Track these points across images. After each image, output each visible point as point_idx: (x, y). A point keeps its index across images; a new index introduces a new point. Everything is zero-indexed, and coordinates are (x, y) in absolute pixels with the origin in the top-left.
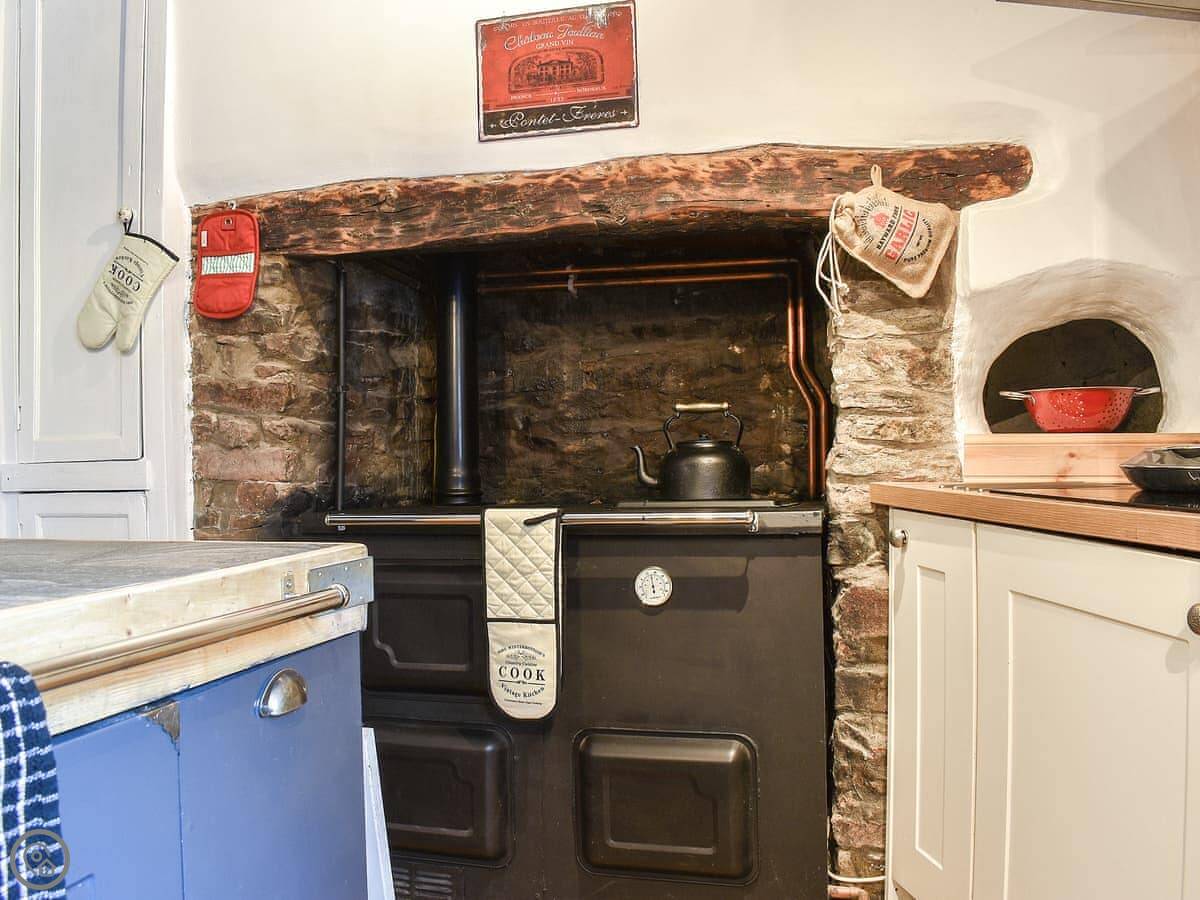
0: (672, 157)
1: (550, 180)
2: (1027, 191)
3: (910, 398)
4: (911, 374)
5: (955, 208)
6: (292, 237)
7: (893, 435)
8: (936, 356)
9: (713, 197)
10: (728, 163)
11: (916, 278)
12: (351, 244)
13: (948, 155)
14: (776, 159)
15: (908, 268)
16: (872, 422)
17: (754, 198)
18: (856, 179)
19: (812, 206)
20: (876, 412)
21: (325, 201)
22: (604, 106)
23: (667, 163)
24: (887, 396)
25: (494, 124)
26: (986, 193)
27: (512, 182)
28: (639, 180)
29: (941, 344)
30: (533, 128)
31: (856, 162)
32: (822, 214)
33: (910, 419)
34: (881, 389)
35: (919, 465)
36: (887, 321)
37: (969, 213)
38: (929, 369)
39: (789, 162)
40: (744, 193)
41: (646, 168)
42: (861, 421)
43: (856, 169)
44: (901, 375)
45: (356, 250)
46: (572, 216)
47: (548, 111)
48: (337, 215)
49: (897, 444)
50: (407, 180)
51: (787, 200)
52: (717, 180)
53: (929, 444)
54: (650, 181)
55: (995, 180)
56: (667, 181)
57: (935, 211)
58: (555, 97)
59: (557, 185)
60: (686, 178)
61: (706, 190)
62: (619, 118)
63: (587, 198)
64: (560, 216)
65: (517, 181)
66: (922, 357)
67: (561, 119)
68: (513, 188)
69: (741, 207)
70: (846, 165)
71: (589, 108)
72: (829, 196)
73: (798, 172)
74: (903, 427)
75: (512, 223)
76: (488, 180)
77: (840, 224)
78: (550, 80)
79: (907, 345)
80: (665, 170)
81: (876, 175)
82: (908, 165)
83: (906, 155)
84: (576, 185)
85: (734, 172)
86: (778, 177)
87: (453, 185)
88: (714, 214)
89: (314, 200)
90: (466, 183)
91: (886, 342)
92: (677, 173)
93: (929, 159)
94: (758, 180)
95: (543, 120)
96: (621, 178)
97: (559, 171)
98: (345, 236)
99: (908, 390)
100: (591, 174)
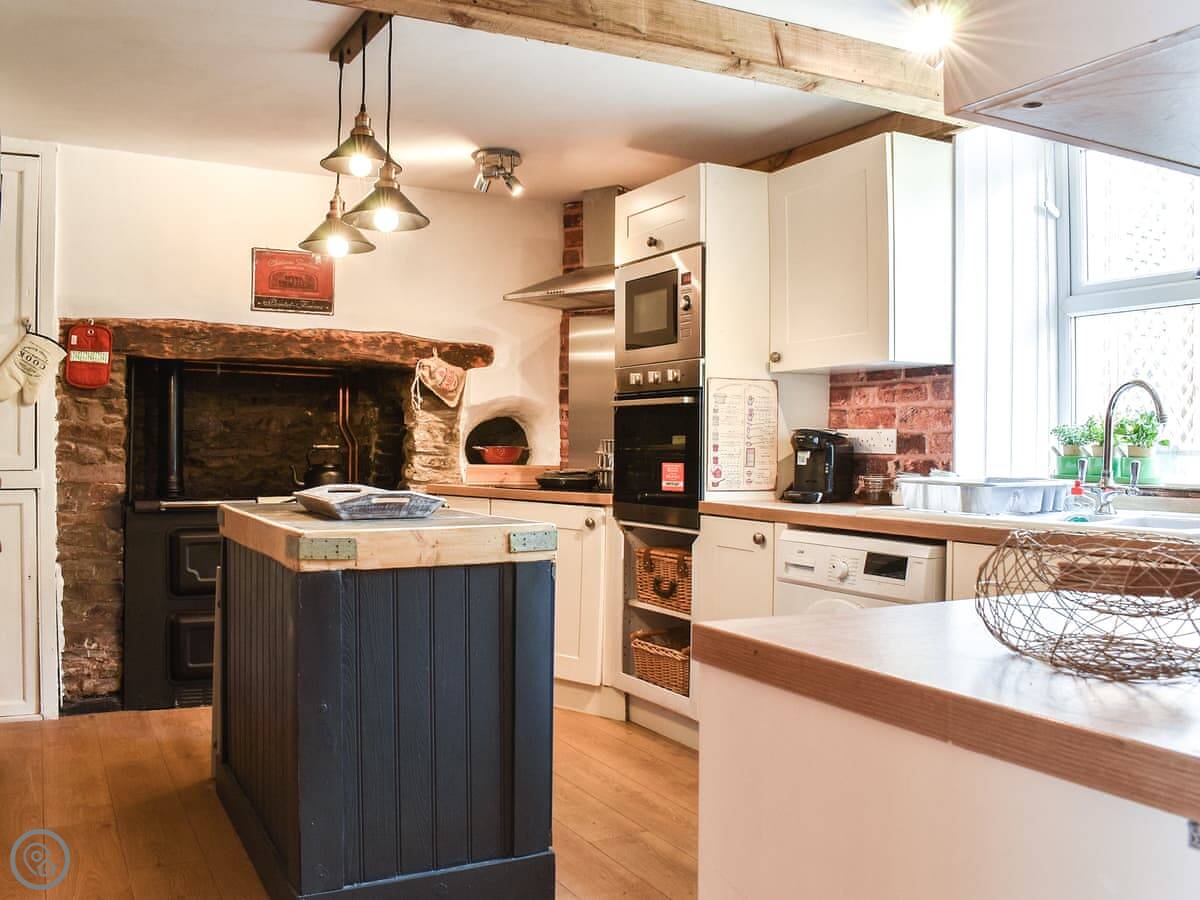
0: (346, 331)
1: (285, 334)
2: (493, 365)
3: (444, 448)
4: (445, 438)
5: (465, 369)
6: (132, 345)
7: (437, 464)
8: (454, 431)
9: (363, 352)
10: (372, 338)
11: (451, 399)
12: (170, 353)
13: (463, 347)
14: (393, 338)
15: (450, 395)
16: (426, 459)
17: (380, 355)
18: (426, 352)
19: (407, 362)
20: (429, 454)
21: (155, 328)
22: (317, 303)
23: (344, 334)
24: (436, 447)
25: (260, 302)
26: (476, 365)
27: (265, 332)
28: (329, 339)
29: (456, 426)
30: (281, 308)
31: (426, 344)
32: (413, 366)
33: (443, 457)
34: (433, 444)
35: (445, 477)
36: (436, 415)
37: (470, 372)
38: (451, 436)
39: (398, 341)
40: (378, 353)
41: (333, 334)
42: (424, 458)
43: (426, 348)
44: (440, 439)
45: (173, 357)
46: (295, 354)
47: (289, 301)
48: (162, 336)
49: (438, 468)
50: (206, 323)
51: (397, 358)
52: (366, 344)
53: (450, 468)
54: (336, 341)
55: (480, 359)
56: (343, 342)
57: (458, 370)
58: (294, 295)
59: (289, 338)
60: (352, 342)
61: (361, 349)
62: (324, 310)
63: (304, 345)
64: (291, 353)
65: (268, 333)
66: (449, 431)
67: (296, 306)
68: (265, 335)
69: (377, 359)
70: (422, 345)
71: (310, 303)
72: (414, 358)
73: (401, 346)
74: (440, 461)
75: (264, 353)
76: (252, 330)
77: (419, 372)
78: (291, 285)
79: (443, 426)
80: (342, 337)
81: (435, 352)
82: (447, 349)
83: (446, 344)
84: (299, 339)
85: (374, 341)
86: (392, 347)
87: (232, 329)
88: (364, 361)
89: (148, 326)
90: (239, 329)
91: (436, 424)
92: (347, 339)
93: (455, 347)
94: (384, 347)
95: (286, 305)
96: (321, 338)
97: (290, 330)
98: (167, 349)
99: (443, 445)
100: (306, 334)
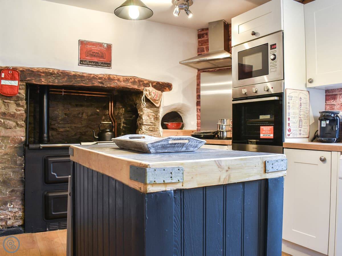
0: (116, 75)
1: (92, 76)
2: (172, 91)
3: (154, 123)
4: (154, 119)
5: (162, 92)
6: (28, 78)
7: (151, 129)
8: (158, 116)
9: (123, 84)
10: (126, 78)
12: (45, 82)
13: (161, 83)
14: (134, 79)
16: (147, 127)
17: (129, 85)
18: (147, 85)
19: (140, 89)
20: (149, 125)
21: (38, 71)
22: (105, 63)
23: (115, 77)
24: (151, 123)
25: (82, 62)
26: (166, 90)
28: (110, 79)
29: (158, 114)
30: (90, 65)
31: (147, 82)
32: (142, 90)
33: (154, 127)
34: (150, 121)
36: (151, 110)
37: (164, 93)
38: (156, 118)
39: (136, 80)
40: (129, 84)
41: (111, 77)
42: (146, 127)
43: (147, 83)
44: (153, 119)
46: (96, 84)
47: (94, 62)
48: (41, 75)
49: (152, 131)
51: (136, 87)
52: (124, 81)
53: (156, 131)
54: (112, 79)
55: (167, 88)
56: (115, 80)
57: (160, 92)
58: (95, 59)
60: (119, 80)
62: (108, 66)
63: (100, 81)
64: (94, 84)
65: (85, 75)
66: (156, 116)
67: (96, 64)
69: (128, 87)
70: (145, 82)
71: (102, 63)
72: (143, 87)
73: (138, 82)
74: (153, 128)
75: (83, 83)
77: (145, 92)
78: (94, 56)
79: (153, 114)
80: (115, 78)
81: (151, 85)
82: (155, 84)
83: (154, 82)
84: (97, 78)
85: (127, 80)
86: (134, 83)
87: (70, 73)
88: (123, 87)
89: (35, 71)
90: (73, 73)
91: (150, 113)
92: (117, 79)
93: (158, 83)
94: (131, 82)
95: (92, 64)
96: (106, 78)
97: (94, 74)
98: (43, 80)
99: (154, 122)
100: (100, 76)
